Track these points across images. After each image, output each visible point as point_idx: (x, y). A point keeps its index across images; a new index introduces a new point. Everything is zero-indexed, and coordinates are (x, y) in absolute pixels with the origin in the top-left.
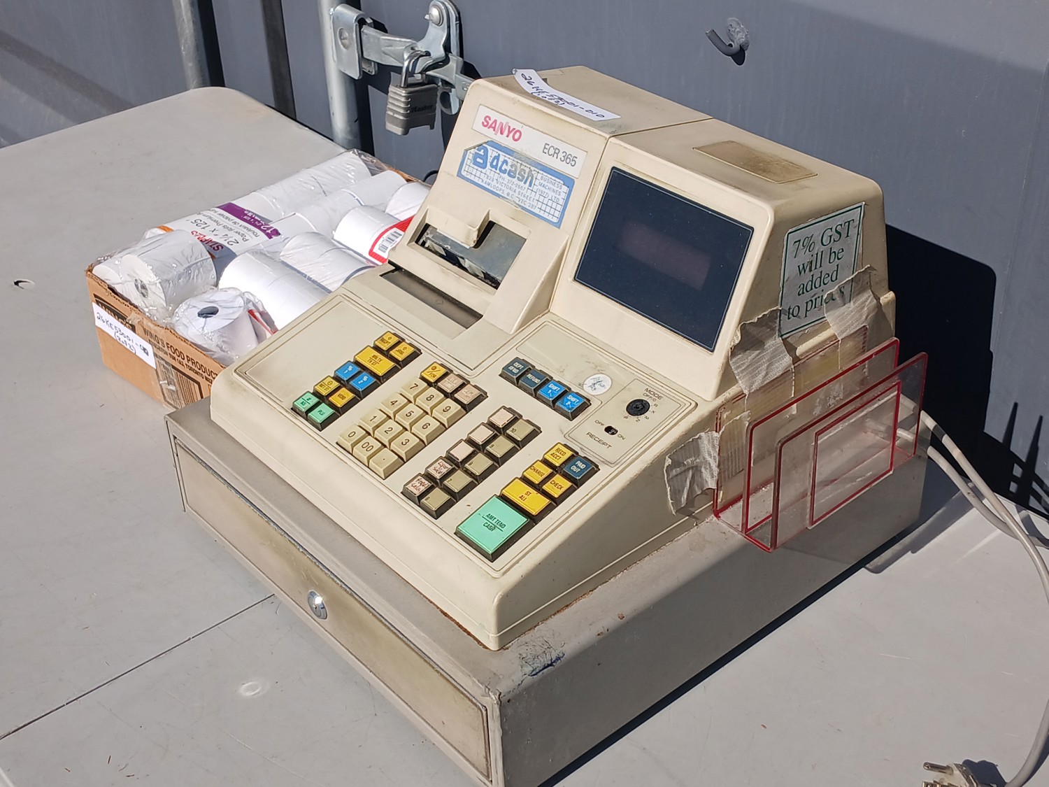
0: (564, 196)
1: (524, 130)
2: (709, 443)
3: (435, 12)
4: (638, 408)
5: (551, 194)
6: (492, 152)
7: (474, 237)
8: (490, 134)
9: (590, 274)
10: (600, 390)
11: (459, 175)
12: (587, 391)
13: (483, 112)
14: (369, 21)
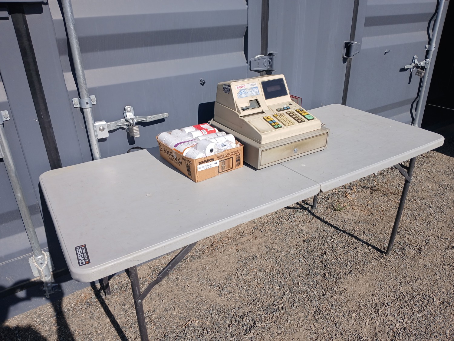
5: (255, 91)
6: (242, 91)
7: (249, 104)
9: (267, 97)
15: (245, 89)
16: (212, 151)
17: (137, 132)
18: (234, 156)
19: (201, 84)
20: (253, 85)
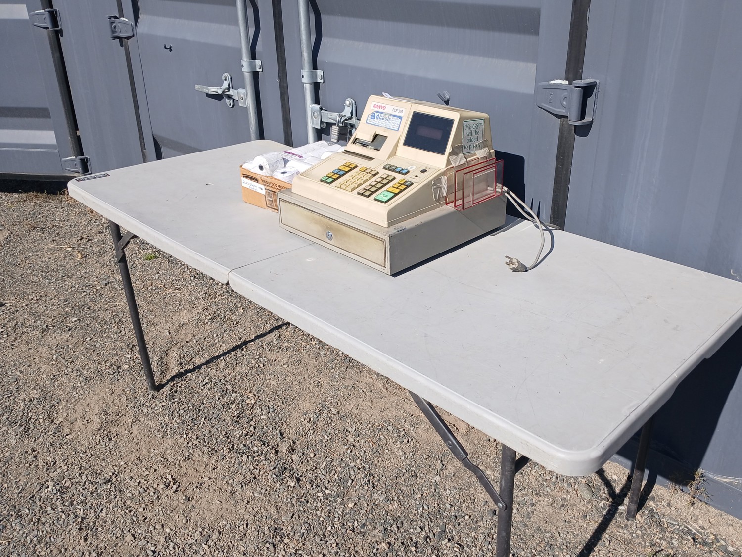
0: (399, 122)
1: (387, 106)
2: (444, 179)
3: (347, 103)
4: (424, 171)
5: (395, 122)
6: (377, 114)
7: (372, 138)
8: (376, 109)
9: (408, 142)
10: (412, 169)
11: (366, 123)
12: (409, 169)
13: (374, 103)
14: (323, 109)
16: (261, 168)
20: (398, 111)
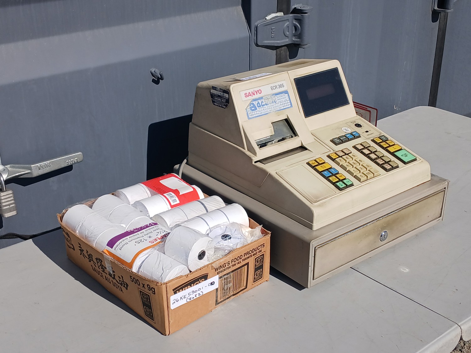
0: (287, 97)
4: (359, 125)
5: (283, 100)
6: (255, 103)
7: (273, 130)
8: (251, 98)
9: (308, 112)
11: (249, 118)
13: (243, 94)
15: (261, 98)
16: (201, 256)
17: (9, 205)
18: (252, 262)
19: (153, 81)
20: (278, 87)
